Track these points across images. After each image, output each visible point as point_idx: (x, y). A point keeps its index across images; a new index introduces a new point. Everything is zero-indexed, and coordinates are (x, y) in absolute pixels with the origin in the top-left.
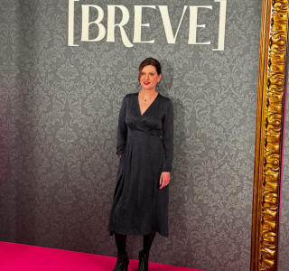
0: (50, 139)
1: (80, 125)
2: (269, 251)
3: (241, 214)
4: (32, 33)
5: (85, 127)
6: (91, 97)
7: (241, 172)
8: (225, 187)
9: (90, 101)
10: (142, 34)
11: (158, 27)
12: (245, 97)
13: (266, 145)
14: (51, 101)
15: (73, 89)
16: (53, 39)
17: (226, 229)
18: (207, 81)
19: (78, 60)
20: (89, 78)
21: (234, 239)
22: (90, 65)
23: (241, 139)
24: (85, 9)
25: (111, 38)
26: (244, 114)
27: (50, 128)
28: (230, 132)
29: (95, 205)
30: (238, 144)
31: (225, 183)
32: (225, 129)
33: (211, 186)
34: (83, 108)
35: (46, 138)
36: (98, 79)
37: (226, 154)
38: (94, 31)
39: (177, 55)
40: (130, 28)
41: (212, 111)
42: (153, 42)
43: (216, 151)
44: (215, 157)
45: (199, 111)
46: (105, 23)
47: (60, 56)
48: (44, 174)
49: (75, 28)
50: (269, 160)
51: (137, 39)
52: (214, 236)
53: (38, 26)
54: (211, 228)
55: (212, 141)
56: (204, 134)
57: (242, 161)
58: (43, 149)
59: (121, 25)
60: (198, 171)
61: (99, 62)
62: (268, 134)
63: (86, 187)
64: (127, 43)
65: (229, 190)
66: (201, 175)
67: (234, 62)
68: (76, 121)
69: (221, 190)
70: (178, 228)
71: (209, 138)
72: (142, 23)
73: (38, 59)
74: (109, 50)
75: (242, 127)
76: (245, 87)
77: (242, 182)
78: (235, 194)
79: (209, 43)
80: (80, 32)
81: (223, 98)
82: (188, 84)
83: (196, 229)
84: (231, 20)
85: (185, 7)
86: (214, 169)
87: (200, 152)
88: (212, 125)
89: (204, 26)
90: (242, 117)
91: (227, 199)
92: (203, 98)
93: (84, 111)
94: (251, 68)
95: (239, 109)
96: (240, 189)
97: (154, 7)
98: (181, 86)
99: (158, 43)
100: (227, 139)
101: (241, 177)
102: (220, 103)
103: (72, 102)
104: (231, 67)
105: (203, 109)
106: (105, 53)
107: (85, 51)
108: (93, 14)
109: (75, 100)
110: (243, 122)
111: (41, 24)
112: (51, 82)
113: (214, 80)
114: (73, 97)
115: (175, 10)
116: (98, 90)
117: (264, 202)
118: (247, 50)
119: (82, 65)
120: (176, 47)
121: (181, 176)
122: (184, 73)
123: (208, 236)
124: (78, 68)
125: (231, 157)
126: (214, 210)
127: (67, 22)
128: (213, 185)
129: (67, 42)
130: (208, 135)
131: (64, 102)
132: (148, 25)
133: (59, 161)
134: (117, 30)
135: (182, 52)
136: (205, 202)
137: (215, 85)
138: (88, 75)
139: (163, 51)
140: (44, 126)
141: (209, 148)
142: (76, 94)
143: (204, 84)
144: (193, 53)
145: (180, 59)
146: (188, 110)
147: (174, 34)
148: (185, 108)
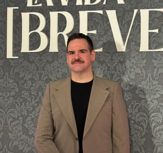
1: (21, 148)
5: (27, 149)
6: (32, 115)
9: (32, 119)
11: (106, 34)
15: (13, 106)
19: (18, 73)
20: (30, 94)
22: (31, 79)
24: (25, 17)
25: (54, 48)
34: (24, 127)
38: (35, 41)
42: (101, 50)
45: (155, 126)
46: (47, 31)
49: (14, 38)
59: (64, 33)
61: (41, 74)
68: (15, 143)
72: (89, 30)
74: (53, 61)
80: (20, 42)
85: (136, 11)
89: (156, 31)
92: (159, 111)
93: (25, 131)
97: (101, 12)
98: (133, 99)
103: (11, 122)
105: (159, 124)
106: (48, 65)
107: (26, 63)
108: (34, 22)
109: (15, 119)
114: (13, 115)
115: (124, 14)
119: (22, 78)
120: (127, 54)
124: (18, 83)
129: (5, 54)
132: (94, 32)
134: (61, 38)
135: (133, 60)
138: (29, 90)
139: (112, 60)
142: (16, 112)
143: (159, 96)
144: (145, 61)
145: (131, 68)
146: (142, 126)
147: (124, 41)
148: (139, 123)
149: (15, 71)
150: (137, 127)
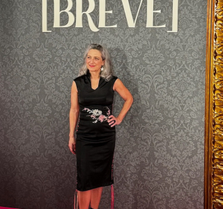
0: (28, 114)
1: (54, 101)
2: (219, 201)
3: (197, 175)
4: (11, 21)
5: (59, 102)
6: (63, 76)
7: (195, 138)
8: (181, 152)
9: (63, 79)
10: (106, 20)
11: (120, 13)
12: (197, 72)
13: (214, 109)
14: (28, 80)
15: (47, 69)
16: (29, 26)
17: (183, 189)
18: (163, 59)
19: (51, 44)
20: (61, 60)
21: (191, 197)
22: (62, 48)
23: (194, 109)
25: (79, 24)
26: (196, 87)
27: (27, 104)
28: (185, 103)
29: (68, 171)
30: (192, 114)
31: (181, 148)
32: (180, 100)
33: (169, 151)
34: (56, 85)
35: (24, 113)
36: (69, 60)
37: (182, 122)
38: (64, 19)
39: (137, 37)
40: (95, 15)
41: (169, 85)
42: (116, 26)
43: (173, 119)
44: (172, 126)
45: (157, 85)
46: (73, 11)
47: (35, 41)
48: (23, 145)
49: (48, 16)
50: (217, 121)
51: (102, 24)
52: (173, 195)
53: (16, 15)
54: (170, 188)
55: (169, 111)
56: (162, 106)
57: (195, 128)
58: (22, 122)
59: (87, 13)
60: (158, 138)
61: (69, 45)
62: (216, 98)
63: (60, 155)
64: (93, 28)
65: (185, 154)
66: (160, 142)
67: (186, 42)
68: (50, 97)
69: (178, 155)
70: (142, 188)
71: (167, 109)
72: (106, 10)
73: (17, 44)
74: (78, 35)
75: (195, 99)
76: (197, 63)
77: (196, 146)
78: (190, 157)
79: (164, 26)
80: (53, 19)
81: (178, 74)
82: (147, 62)
83: (157, 189)
84: (183, 6)
86: (172, 136)
87: (158, 121)
88: (169, 98)
89: (159, 11)
90: (195, 89)
91: (184, 162)
93: (57, 88)
94: (201, 46)
95: (192, 83)
96: (195, 153)
98: (141, 64)
99: (120, 27)
100: (182, 109)
101: (195, 142)
102: (175, 77)
103: (47, 81)
104: (184, 46)
105: (160, 84)
106: (75, 37)
107: (57, 36)
108: (64, 4)
109: (49, 79)
110: (195, 94)
111: (18, 14)
112: (28, 64)
113: (170, 58)
114: (47, 76)
116: (69, 70)
117: (214, 159)
118: (197, 31)
119: (55, 48)
120: (136, 30)
121: (143, 143)
122: (144, 53)
123: (168, 195)
124: (51, 51)
125: (186, 125)
126: (172, 172)
127: (41, 11)
128: (171, 150)
129: (41, 29)
130: (166, 106)
131: (40, 81)
132: (111, 12)
133: (36, 133)
134: (84, 17)
135: (140, 34)
136: (165, 165)
137: (171, 63)
138: (60, 57)
139: (124, 34)
140: (23, 102)
141: (166, 118)
142: (50, 73)
143: (160, 62)
144: (150, 35)
145: (139, 40)
146: (147, 85)
147: (134, 19)
148: (145, 83)
149: (49, 42)
150: (143, 85)
